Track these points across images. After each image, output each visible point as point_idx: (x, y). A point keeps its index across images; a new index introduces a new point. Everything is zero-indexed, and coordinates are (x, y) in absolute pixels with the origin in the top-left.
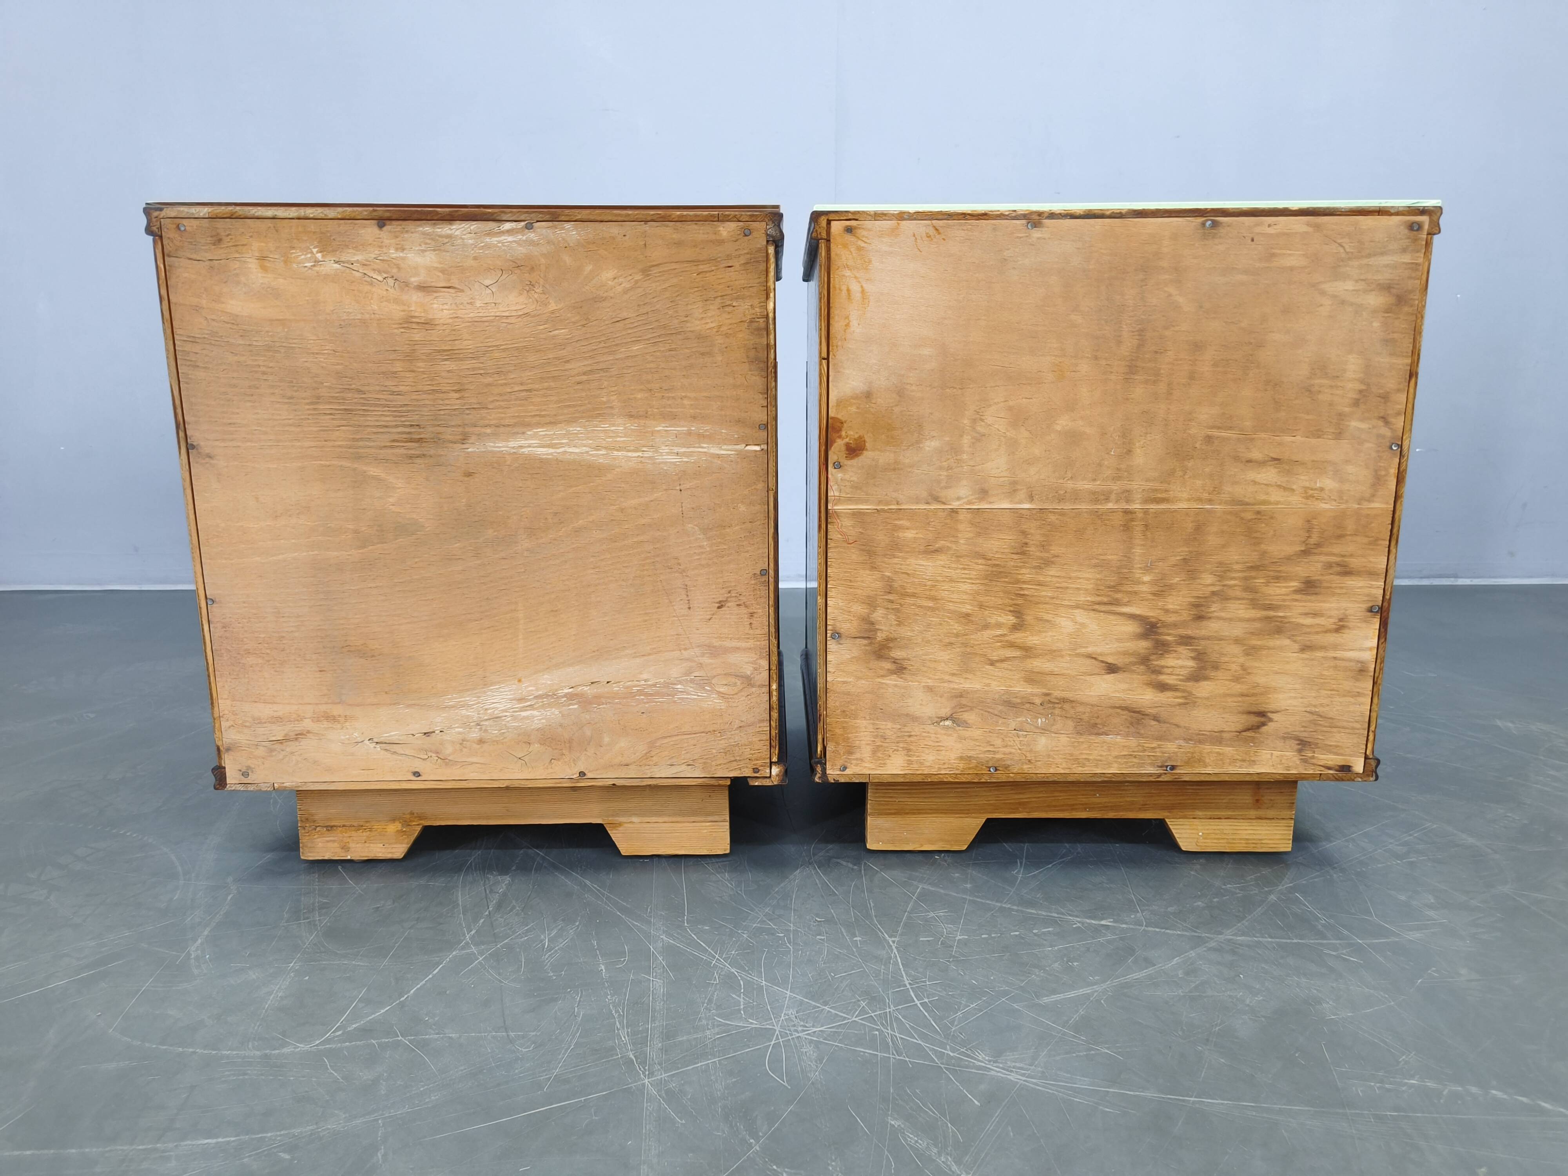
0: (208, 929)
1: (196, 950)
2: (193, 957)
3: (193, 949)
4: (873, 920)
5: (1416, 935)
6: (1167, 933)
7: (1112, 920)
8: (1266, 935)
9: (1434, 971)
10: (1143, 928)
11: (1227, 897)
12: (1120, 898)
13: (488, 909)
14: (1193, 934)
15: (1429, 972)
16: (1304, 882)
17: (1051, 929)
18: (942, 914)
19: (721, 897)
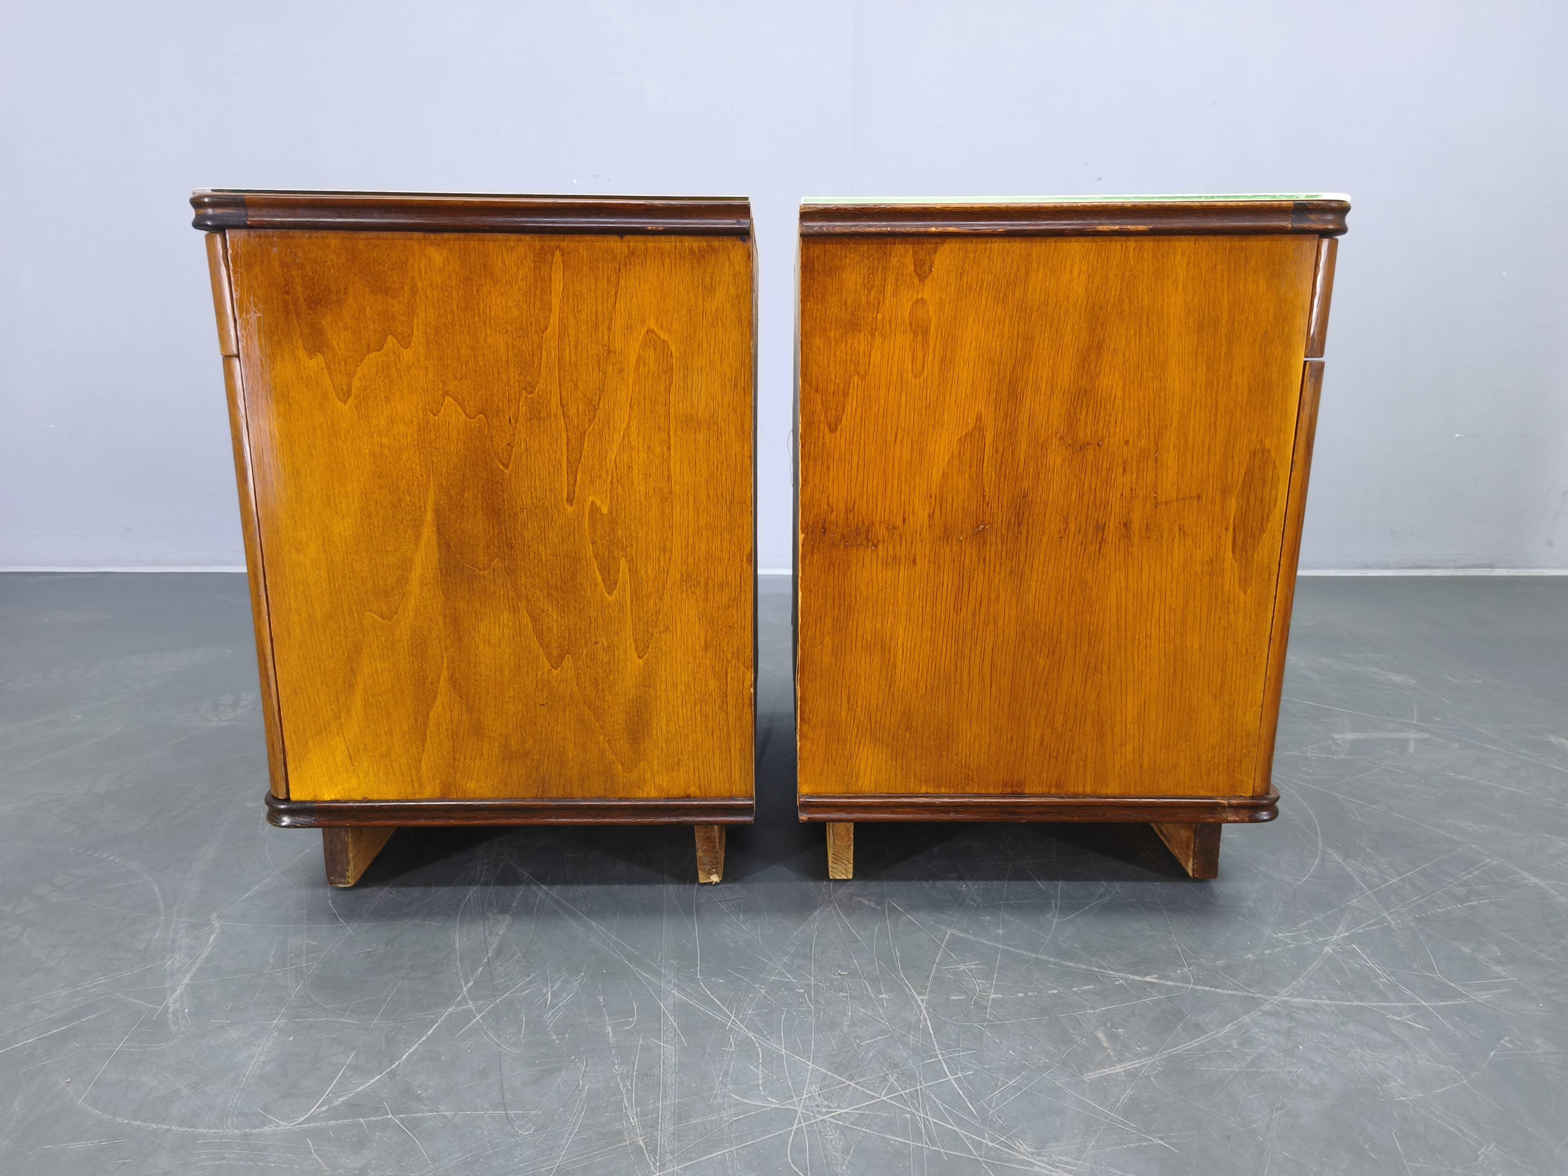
0: (188, 976)
1: (175, 1002)
2: (171, 1010)
3: (171, 1001)
4: (899, 974)
5: (1483, 997)
6: (1218, 992)
7: (1157, 976)
8: (1324, 997)
9: (1508, 1042)
10: (1191, 986)
11: (1280, 949)
12: (1164, 948)
13: (487, 954)
14: (1246, 994)
15: (1502, 1042)
16: (1361, 931)
17: (1091, 987)
18: (973, 967)
19: (736, 943)
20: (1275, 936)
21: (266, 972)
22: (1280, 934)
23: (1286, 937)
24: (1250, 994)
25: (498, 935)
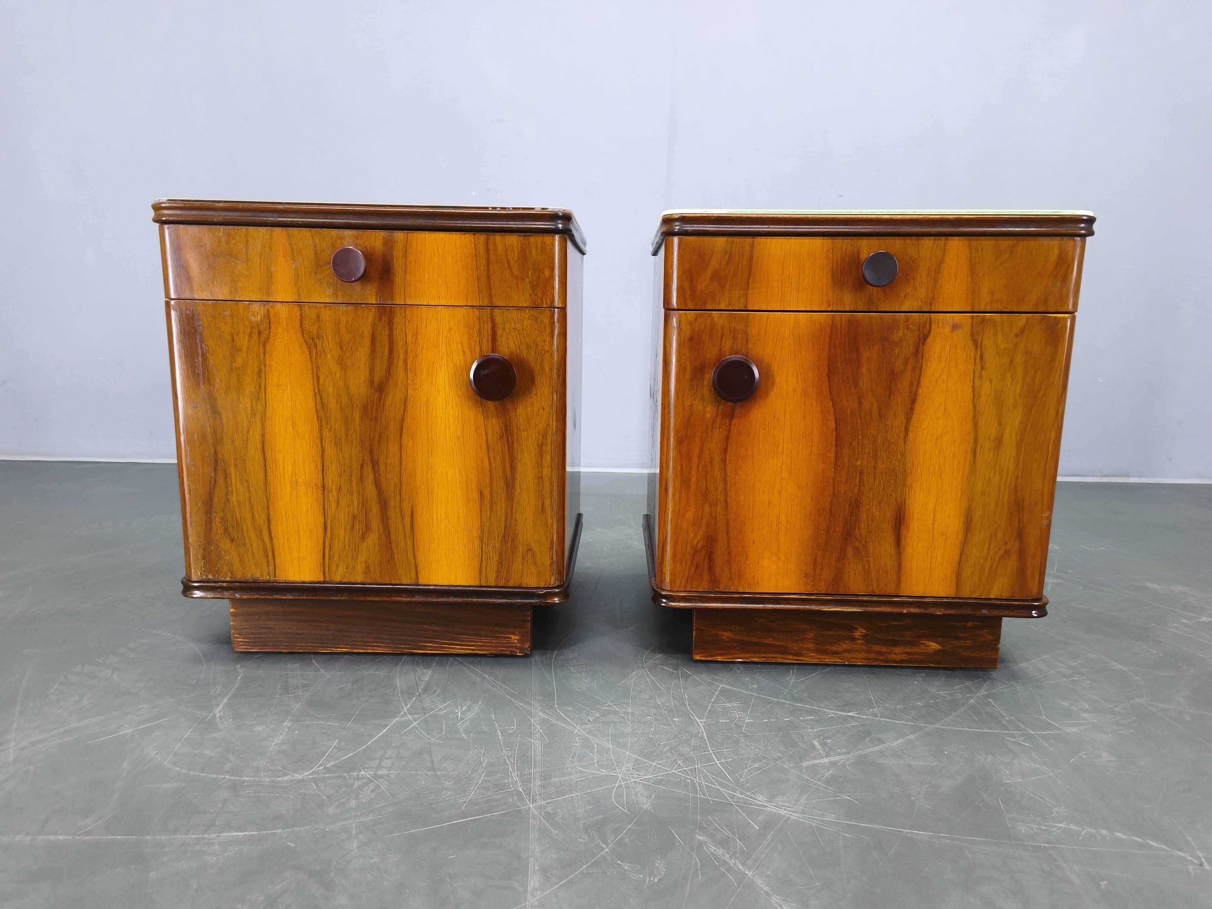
0: (226, 698)
1: (220, 712)
4: (687, 707)
5: (1073, 729)
6: (895, 722)
7: (856, 713)
8: (966, 727)
9: (1084, 754)
10: (878, 719)
11: (940, 700)
12: (863, 698)
13: (418, 691)
14: (913, 724)
15: (1080, 754)
16: (995, 691)
17: (812, 717)
18: (736, 705)
19: (580, 689)
20: (938, 693)
21: (276, 697)
22: (941, 693)
23: (945, 694)
24: (916, 724)
25: (424, 681)
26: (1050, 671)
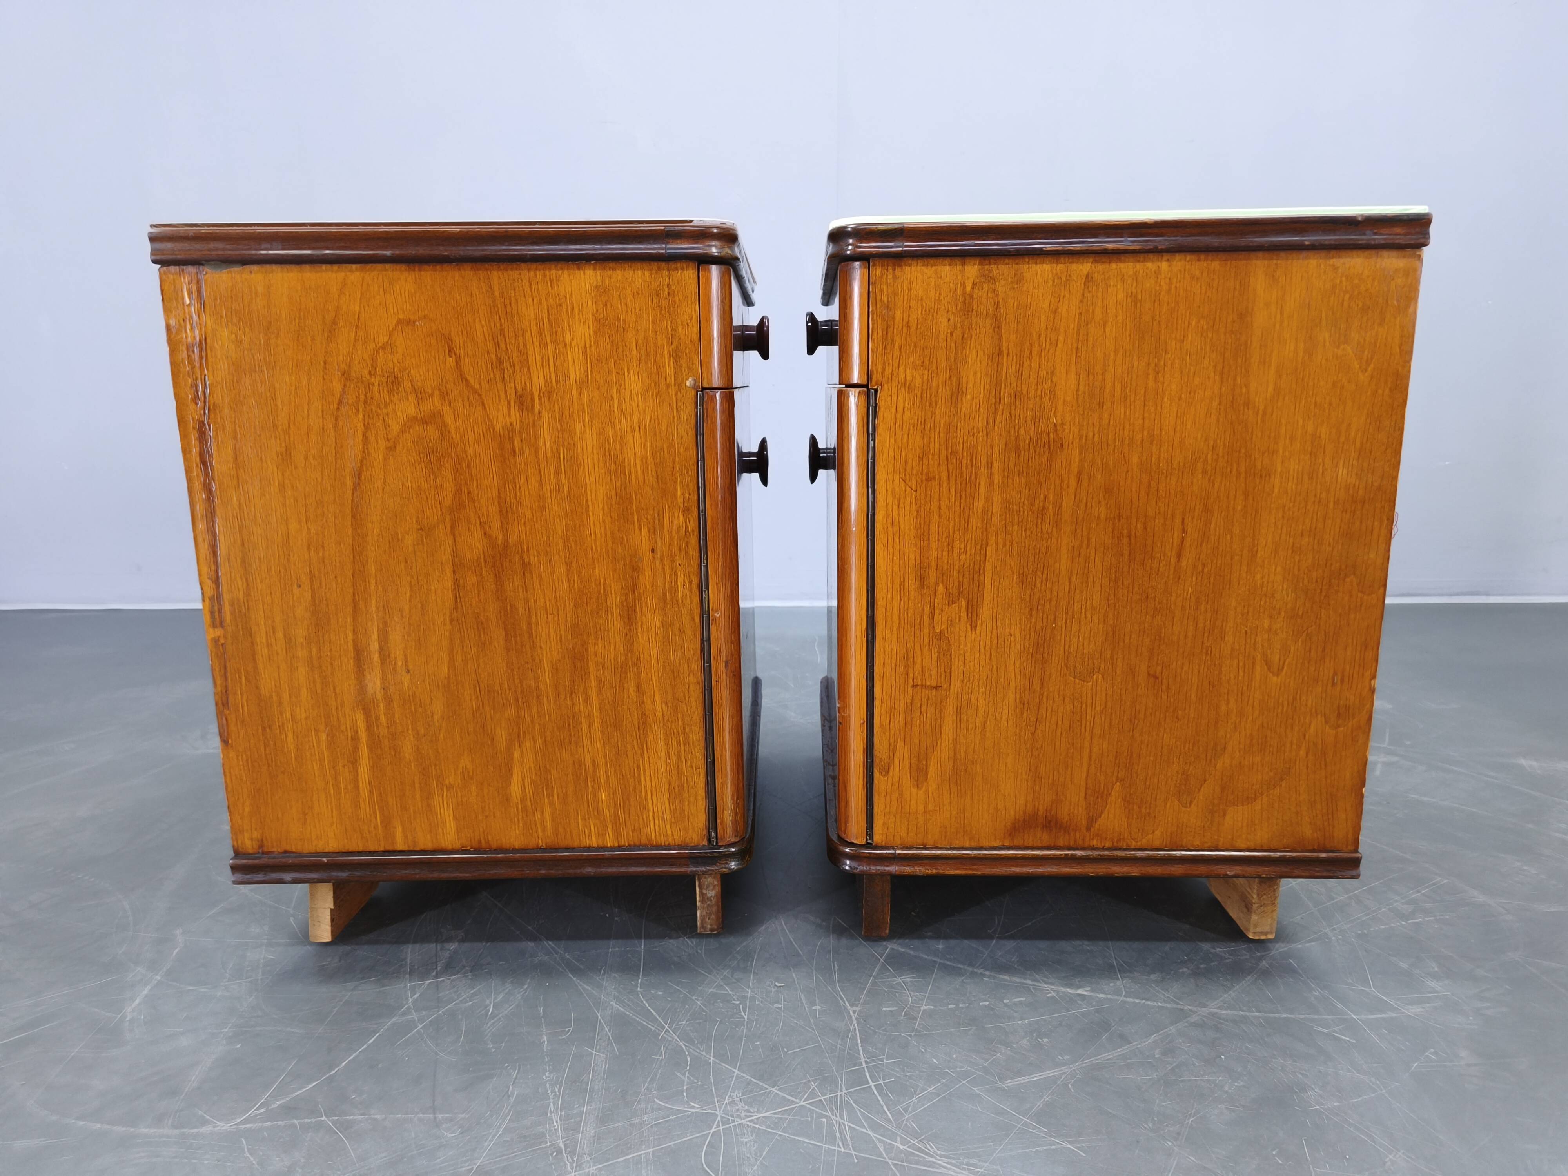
0: (149, 987)
1: (133, 1011)
2: (128, 1019)
3: (129, 1009)
4: (835, 985)
5: (1416, 1010)
6: (1147, 1005)
7: (1089, 989)
8: (1254, 1009)
9: (1432, 1053)
10: (1121, 999)
11: (1215, 963)
12: (1100, 962)
13: (436, 968)
14: (1175, 1006)
15: (1427, 1054)
16: (1298, 946)
17: (1023, 999)
18: (909, 979)
19: (679, 957)
20: (1212, 951)
21: (222, 984)
22: (1218, 949)
23: (1225, 952)
24: (1179, 1007)
25: (449, 950)
26: (1380, 909)
